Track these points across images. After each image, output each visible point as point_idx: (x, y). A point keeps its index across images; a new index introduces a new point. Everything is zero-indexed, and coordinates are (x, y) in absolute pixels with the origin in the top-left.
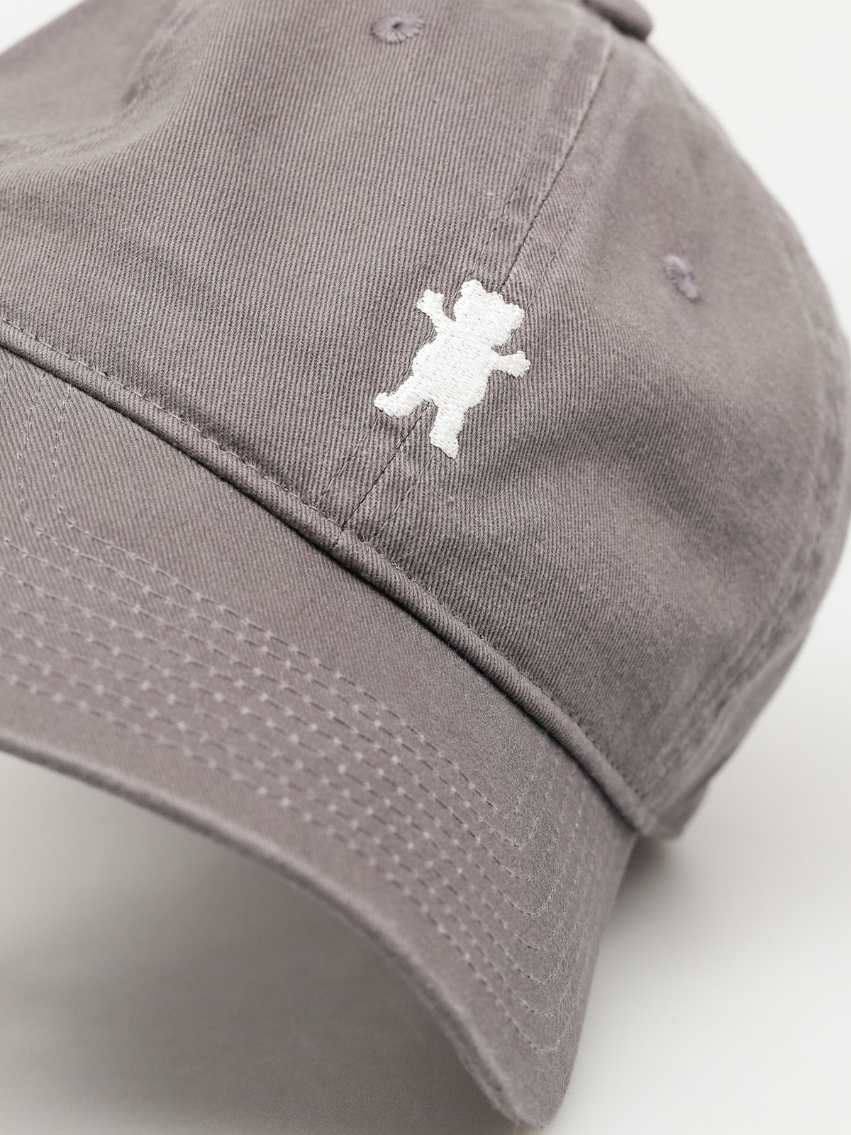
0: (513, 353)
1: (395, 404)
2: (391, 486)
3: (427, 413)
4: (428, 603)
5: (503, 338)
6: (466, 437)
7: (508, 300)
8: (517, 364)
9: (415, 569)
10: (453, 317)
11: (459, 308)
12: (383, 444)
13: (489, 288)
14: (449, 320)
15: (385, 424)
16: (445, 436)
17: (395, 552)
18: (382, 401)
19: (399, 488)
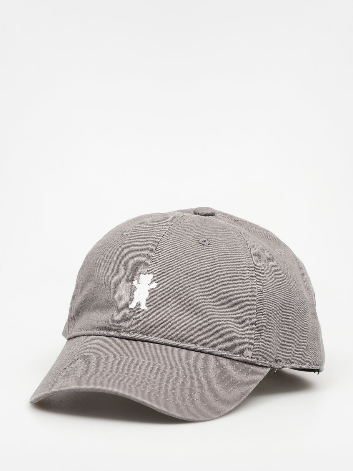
0: (152, 284)
1: (132, 306)
2: (136, 320)
3: (139, 304)
4: (152, 339)
5: (149, 282)
6: (147, 305)
7: (149, 274)
8: (154, 285)
9: (147, 334)
10: (139, 283)
11: (140, 281)
12: (132, 314)
13: (144, 274)
14: (138, 284)
15: (133, 310)
16: (143, 307)
17: (142, 332)
18: (130, 307)
19: (137, 320)
